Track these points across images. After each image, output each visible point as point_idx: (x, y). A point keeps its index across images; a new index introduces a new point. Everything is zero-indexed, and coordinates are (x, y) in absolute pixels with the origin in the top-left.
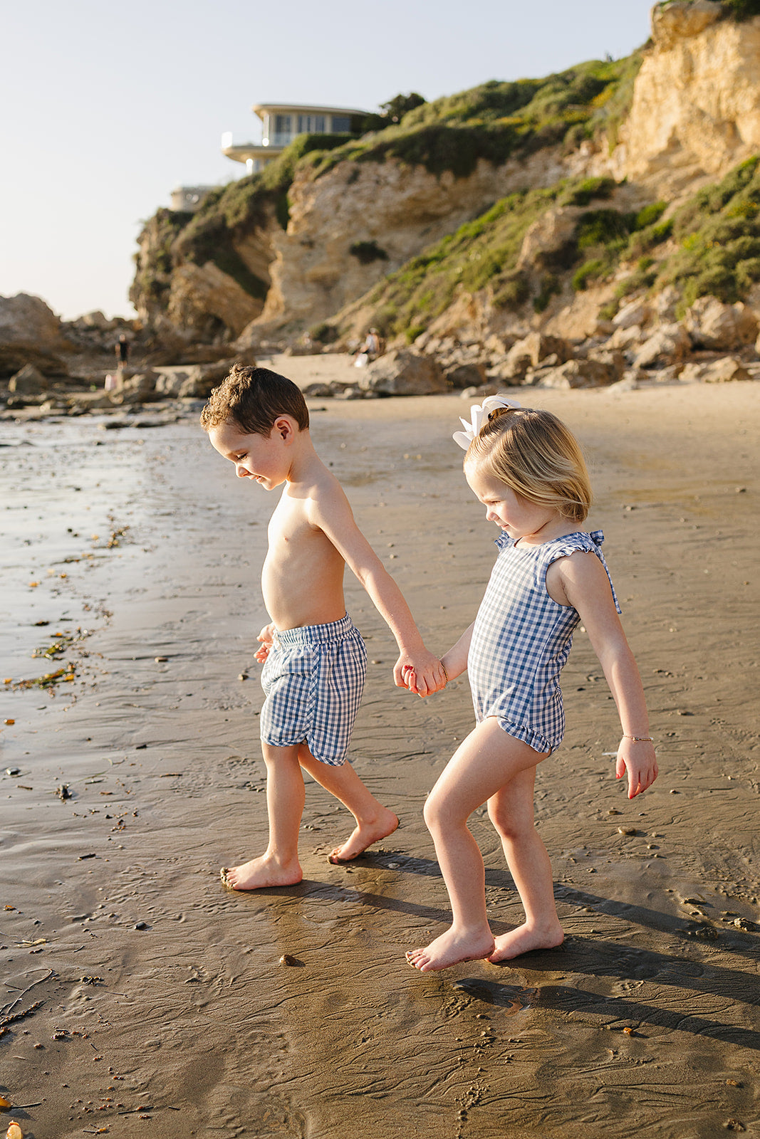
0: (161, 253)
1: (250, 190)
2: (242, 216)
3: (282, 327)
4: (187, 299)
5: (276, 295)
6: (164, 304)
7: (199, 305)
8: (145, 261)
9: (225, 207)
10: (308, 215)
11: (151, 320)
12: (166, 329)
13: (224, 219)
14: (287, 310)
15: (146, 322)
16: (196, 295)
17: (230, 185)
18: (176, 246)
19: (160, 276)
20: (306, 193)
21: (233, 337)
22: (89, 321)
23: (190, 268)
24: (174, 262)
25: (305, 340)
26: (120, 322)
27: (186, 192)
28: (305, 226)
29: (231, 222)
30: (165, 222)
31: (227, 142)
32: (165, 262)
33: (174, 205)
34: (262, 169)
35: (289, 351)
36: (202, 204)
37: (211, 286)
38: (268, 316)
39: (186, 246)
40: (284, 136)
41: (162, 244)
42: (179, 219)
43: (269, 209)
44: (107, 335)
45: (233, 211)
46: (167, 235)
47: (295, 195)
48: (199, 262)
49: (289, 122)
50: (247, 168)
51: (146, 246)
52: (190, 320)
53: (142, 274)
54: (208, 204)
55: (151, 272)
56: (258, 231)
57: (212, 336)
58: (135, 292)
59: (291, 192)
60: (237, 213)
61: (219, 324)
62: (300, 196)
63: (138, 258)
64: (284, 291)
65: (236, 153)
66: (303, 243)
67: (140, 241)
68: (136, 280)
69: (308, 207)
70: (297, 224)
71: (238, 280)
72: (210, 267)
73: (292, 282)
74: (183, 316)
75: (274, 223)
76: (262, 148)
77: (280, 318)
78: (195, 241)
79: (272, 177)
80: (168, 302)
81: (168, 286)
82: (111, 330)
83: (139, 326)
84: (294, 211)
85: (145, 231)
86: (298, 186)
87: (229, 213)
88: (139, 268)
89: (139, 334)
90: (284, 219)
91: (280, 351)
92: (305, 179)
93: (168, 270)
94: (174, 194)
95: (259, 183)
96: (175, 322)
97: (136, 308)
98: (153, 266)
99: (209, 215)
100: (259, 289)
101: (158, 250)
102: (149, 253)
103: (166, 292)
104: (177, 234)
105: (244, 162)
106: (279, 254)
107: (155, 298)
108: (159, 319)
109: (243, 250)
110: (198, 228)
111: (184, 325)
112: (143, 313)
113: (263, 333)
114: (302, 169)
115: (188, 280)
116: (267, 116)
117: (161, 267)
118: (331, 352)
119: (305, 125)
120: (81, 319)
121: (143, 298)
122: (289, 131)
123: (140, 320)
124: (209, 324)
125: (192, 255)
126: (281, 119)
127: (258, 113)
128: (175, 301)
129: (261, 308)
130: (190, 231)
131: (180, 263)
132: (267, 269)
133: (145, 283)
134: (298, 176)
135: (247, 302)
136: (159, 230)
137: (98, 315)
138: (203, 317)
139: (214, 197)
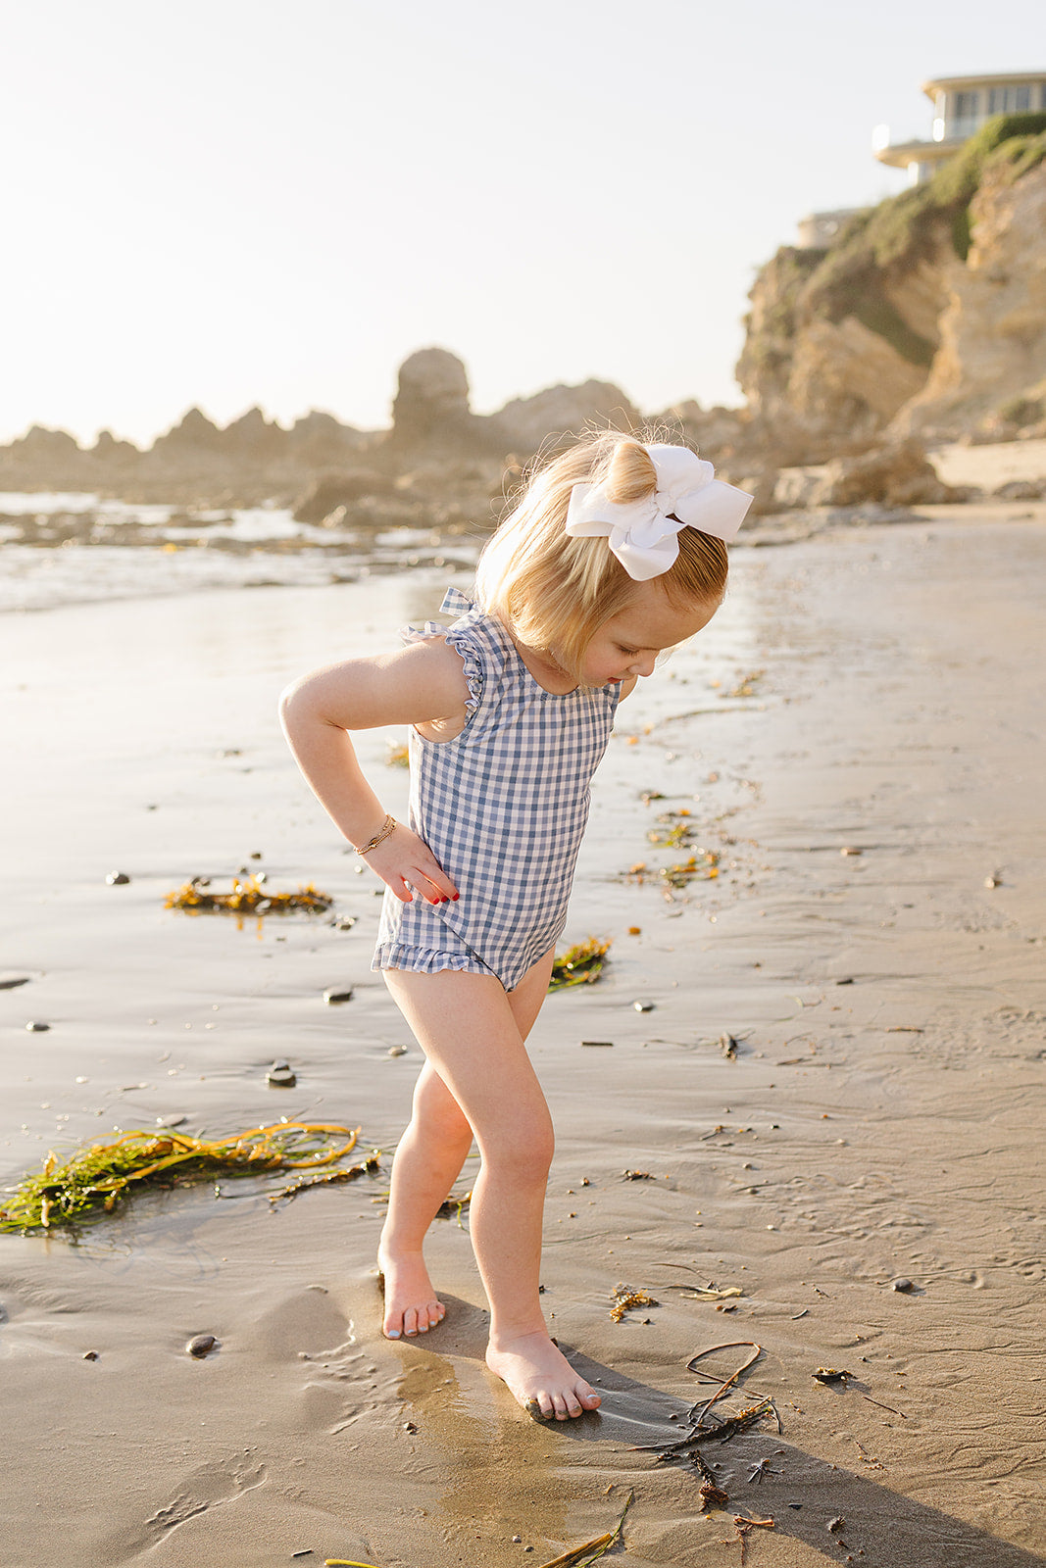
0: (781, 311)
1: (914, 208)
2: (901, 248)
3: (955, 407)
4: (816, 374)
5: (949, 359)
6: (782, 383)
7: (834, 381)
8: (759, 322)
9: (875, 237)
10: (1002, 237)
11: (764, 406)
12: (785, 418)
13: (873, 254)
14: (966, 378)
15: (757, 410)
16: (829, 368)
17: (884, 204)
18: (803, 297)
19: (779, 343)
20: (999, 204)
21: (882, 425)
22: (679, 414)
23: (821, 329)
24: (799, 321)
25: (990, 423)
26: (721, 413)
27: (819, 220)
28: (997, 254)
29: (883, 258)
30: (789, 264)
31: (882, 140)
32: (787, 323)
33: (801, 240)
34: (933, 174)
35: (966, 439)
36: (842, 235)
37: (852, 353)
38: (937, 389)
39: (816, 299)
40: (967, 123)
41: (784, 298)
42: (807, 260)
43: (941, 234)
44: (705, 431)
45: (887, 243)
46: (789, 286)
47: (982, 208)
48: (835, 318)
49: (974, 99)
50: (909, 176)
51: (760, 302)
52: (821, 404)
53: (754, 343)
54: (852, 234)
55: (766, 339)
56: (924, 268)
57: (850, 425)
58: (742, 370)
59: (975, 207)
60: (892, 243)
61: (861, 407)
62: (990, 208)
63: (748, 320)
64: (961, 352)
65: (894, 156)
66: (992, 280)
67: (751, 295)
68: (745, 352)
69: (1003, 224)
70: (984, 252)
71: (891, 341)
72: (852, 327)
73: (976, 337)
74: (811, 398)
75: (948, 253)
76: (933, 144)
77: (953, 393)
78: (832, 289)
79: (947, 185)
80: (788, 378)
81: (789, 357)
82: (708, 424)
83: (746, 416)
84: (980, 232)
85: (761, 281)
86: (986, 193)
87: (881, 245)
88: (750, 333)
89: (747, 428)
90: (962, 245)
91: (952, 441)
92: (999, 183)
93: (790, 333)
94: (802, 225)
95: (927, 197)
96: (798, 407)
97: (744, 391)
98: (769, 329)
99: (853, 249)
100: (921, 352)
101: (776, 306)
102: (766, 312)
103: (784, 368)
104: (804, 280)
105: (906, 167)
106: (956, 299)
107: (771, 374)
108: (775, 405)
109: (902, 298)
110: (835, 270)
111: (811, 412)
112: (754, 397)
113: (927, 416)
114: (995, 168)
115: (819, 345)
116: (941, 97)
117: (780, 329)
118: (1032, 438)
119: (999, 102)
120: (668, 412)
121: (754, 376)
122: (974, 114)
123: (749, 408)
124: (846, 409)
125: (825, 310)
126: (962, 97)
127: (929, 93)
128: (798, 377)
129: (923, 381)
130: (823, 274)
131: (807, 322)
132: (934, 323)
133: (758, 355)
134: (987, 179)
135: (902, 372)
136: (779, 276)
137: (691, 405)
138: (839, 398)
139: (859, 224)
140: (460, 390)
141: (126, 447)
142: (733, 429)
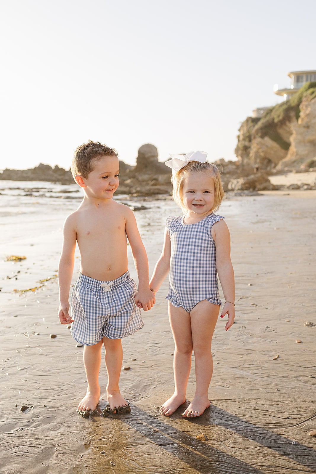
0: (247, 135)
1: (285, 107)
2: (281, 118)
3: (294, 162)
4: (257, 152)
5: (293, 149)
6: (248, 155)
7: (262, 154)
8: (241, 138)
9: (274, 115)
10: (308, 115)
11: (243, 161)
12: (248, 164)
13: (273, 119)
14: (297, 154)
15: (241, 162)
16: (260, 150)
17: (276, 106)
18: (253, 131)
19: (247, 143)
20: (307, 106)
21: (275, 167)
22: (219, 163)
23: (258, 140)
24: (252, 137)
25: (302, 167)
26: (230, 162)
27: (259, 110)
28: (306, 120)
29: (276, 120)
30: (250, 122)
31: (276, 88)
32: (249, 138)
33: (253, 115)
34: (290, 98)
35: (294, 171)
36: (265, 114)
37: (267, 146)
38: (290, 157)
39: (257, 131)
40: (300, 84)
41: (248, 131)
42: (255, 121)
43: (292, 114)
44: (225, 168)
45: (277, 117)
46: (250, 127)
47: (302, 107)
48: (262, 137)
49: (302, 78)
50: (284, 98)
51: (242, 132)
52: (258, 160)
53: (240, 143)
54: (267, 114)
55: (243, 142)
56: (287, 123)
57: (267, 166)
58: (237, 151)
59: (301, 106)
60: (279, 116)
61: (270, 161)
62: (304, 107)
63: (239, 137)
64: (296, 147)
65: (280, 93)
66: (304, 127)
67: (239, 130)
68: (237, 146)
69: (308, 112)
70: (303, 119)
71: (278, 143)
72: (267, 139)
73: (299, 143)
74: (255, 159)
75: (294, 119)
76: (291, 89)
77: (294, 158)
78: (261, 129)
79: (294, 101)
80: (249, 153)
81: (250, 147)
82: (227, 165)
83: (237, 163)
84: (302, 114)
85: (242, 126)
86: (304, 103)
87: (275, 117)
88: (239, 141)
89: (238, 167)
90: (298, 117)
91: (291, 171)
92: (307, 100)
93: (250, 141)
94: (254, 111)
95: (288, 104)
96: (252, 161)
97: (237, 156)
98: (244, 140)
99: (268, 118)
100: (286, 146)
101: (246, 133)
102: (243, 135)
103: (248, 150)
104: (254, 126)
105: (283, 96)
106: (294, 132)
107: (244, 152)
108: (246, 160)
109: (281, 131)
110: (263, 124)
111: (256, 163)
112: (240, 158)
113: (286, 164)
114: (306, 96)
115: (258, 144)
116: (293, 77)
117: (247, 140)
118: (313, 171)
119: (309, 79)
120: (216, 162)
121: (240, 152)
122: (302, 81)
123: (238, 161)
124: (265, 162)
125: (260, 134)
126: (298, 77)
127: (289, 75)
128: (252, 153)
129: (286, 154)
130: (259, 124)
131: (255, 138)
132: (289, 138)
133: (241, 146)
134: (304, 99)
135: (281, 152)
136: (247, 125)
137: (222, 160)
138: (264, 159)
139: (270, 111)
140: (156, 155)
141: (62, 170)
142: (234, 167)
